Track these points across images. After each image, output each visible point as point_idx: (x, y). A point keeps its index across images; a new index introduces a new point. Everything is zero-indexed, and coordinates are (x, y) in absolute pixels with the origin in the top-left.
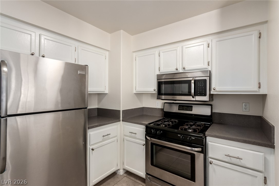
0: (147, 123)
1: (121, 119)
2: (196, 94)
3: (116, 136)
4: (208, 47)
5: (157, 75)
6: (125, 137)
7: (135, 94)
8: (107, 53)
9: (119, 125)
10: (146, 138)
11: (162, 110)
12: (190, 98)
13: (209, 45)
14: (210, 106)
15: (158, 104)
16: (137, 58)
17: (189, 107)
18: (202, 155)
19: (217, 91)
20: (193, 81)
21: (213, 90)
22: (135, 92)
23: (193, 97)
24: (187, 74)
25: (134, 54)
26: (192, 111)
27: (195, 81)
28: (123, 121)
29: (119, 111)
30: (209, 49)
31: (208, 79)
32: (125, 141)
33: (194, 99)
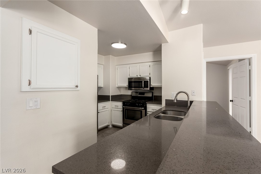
0: (123, 101)
1: (110, 100)
2: (145, 87)
3: (108, 108)
4: (150, 67)
5: (128, 78)
6: (112, 109)
7: (117, 87)
8: (103, 66)
9: (109, 103)
10: (123, 107)
11: (131, 95)
12: (142, 89)
13: (150, 66)
14: (152, 93)
15: (129, 93)
16: (118, 69)
17: (143, 93)
18: (144, 110)
19: (152, 86)
20: (143, 82)
21: (151, 85)
22: (117, 86)
23: (143, 89)
24: (141, 78)
25: (117, 66)
26: (144, 95)
27: (144, 81)
28: (111, 101)
29: (110, 96)
30: (150, 68)
31: (149, 81)
32: (113, 111)
33: (144, 89)
